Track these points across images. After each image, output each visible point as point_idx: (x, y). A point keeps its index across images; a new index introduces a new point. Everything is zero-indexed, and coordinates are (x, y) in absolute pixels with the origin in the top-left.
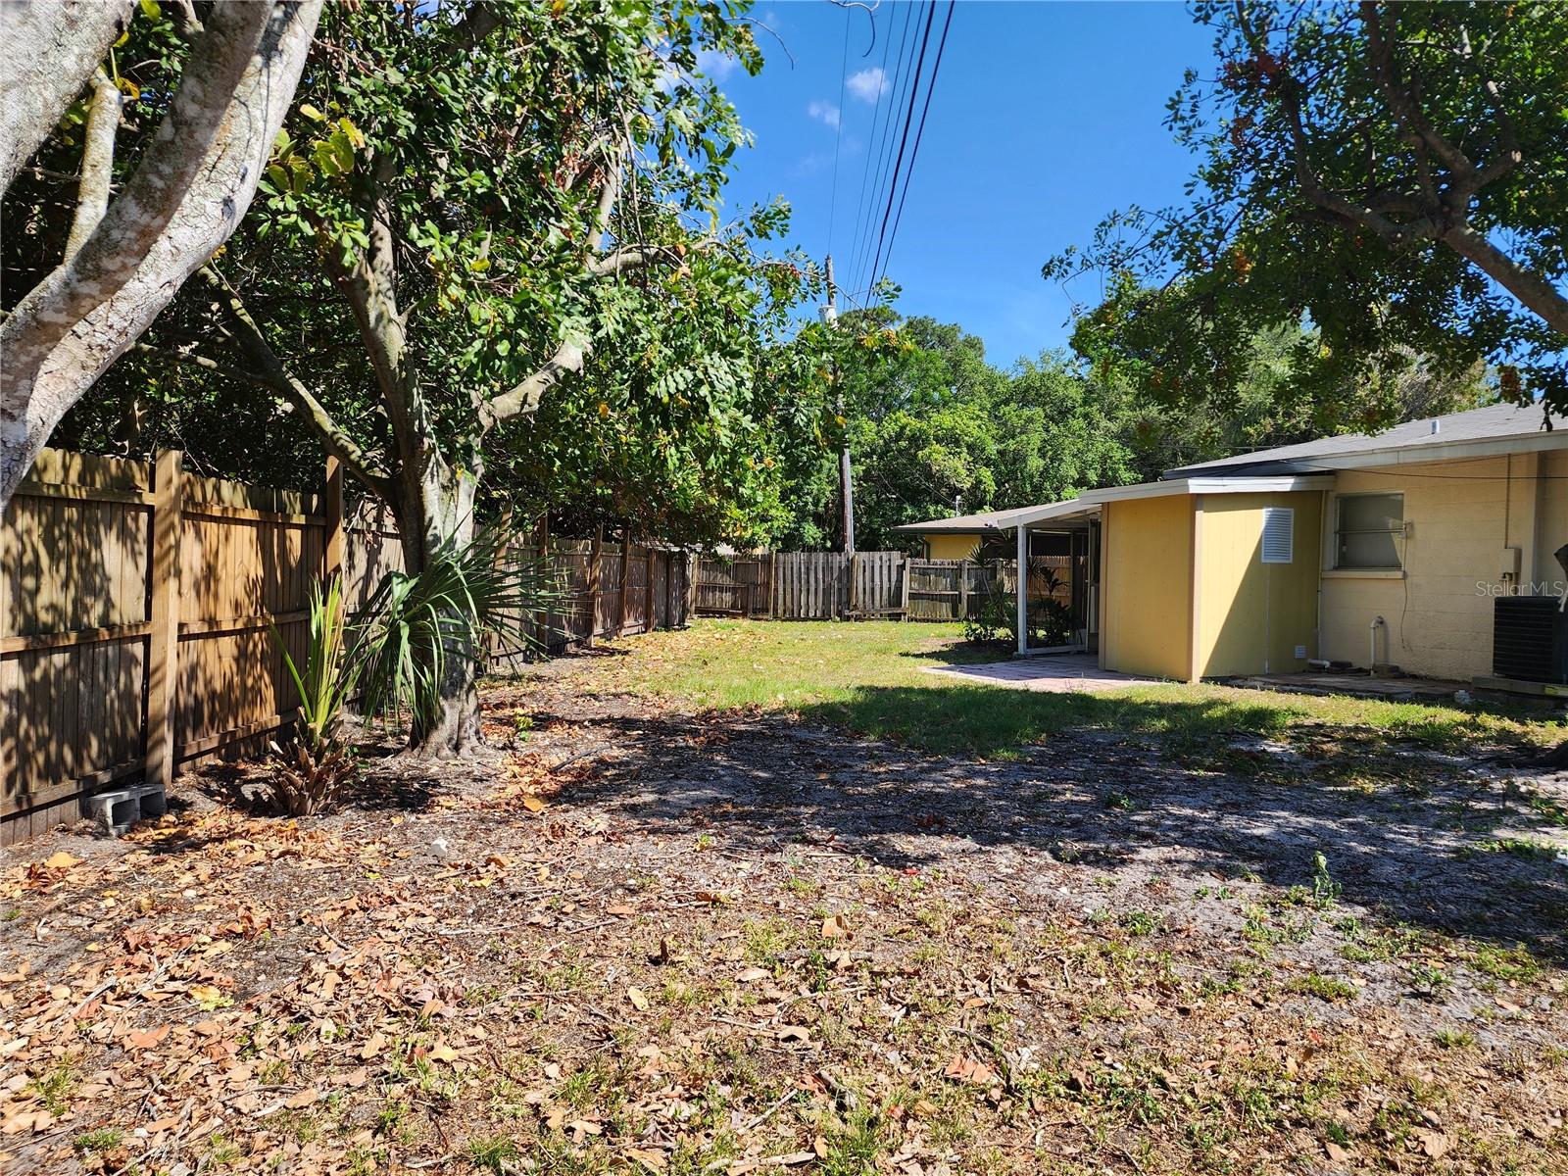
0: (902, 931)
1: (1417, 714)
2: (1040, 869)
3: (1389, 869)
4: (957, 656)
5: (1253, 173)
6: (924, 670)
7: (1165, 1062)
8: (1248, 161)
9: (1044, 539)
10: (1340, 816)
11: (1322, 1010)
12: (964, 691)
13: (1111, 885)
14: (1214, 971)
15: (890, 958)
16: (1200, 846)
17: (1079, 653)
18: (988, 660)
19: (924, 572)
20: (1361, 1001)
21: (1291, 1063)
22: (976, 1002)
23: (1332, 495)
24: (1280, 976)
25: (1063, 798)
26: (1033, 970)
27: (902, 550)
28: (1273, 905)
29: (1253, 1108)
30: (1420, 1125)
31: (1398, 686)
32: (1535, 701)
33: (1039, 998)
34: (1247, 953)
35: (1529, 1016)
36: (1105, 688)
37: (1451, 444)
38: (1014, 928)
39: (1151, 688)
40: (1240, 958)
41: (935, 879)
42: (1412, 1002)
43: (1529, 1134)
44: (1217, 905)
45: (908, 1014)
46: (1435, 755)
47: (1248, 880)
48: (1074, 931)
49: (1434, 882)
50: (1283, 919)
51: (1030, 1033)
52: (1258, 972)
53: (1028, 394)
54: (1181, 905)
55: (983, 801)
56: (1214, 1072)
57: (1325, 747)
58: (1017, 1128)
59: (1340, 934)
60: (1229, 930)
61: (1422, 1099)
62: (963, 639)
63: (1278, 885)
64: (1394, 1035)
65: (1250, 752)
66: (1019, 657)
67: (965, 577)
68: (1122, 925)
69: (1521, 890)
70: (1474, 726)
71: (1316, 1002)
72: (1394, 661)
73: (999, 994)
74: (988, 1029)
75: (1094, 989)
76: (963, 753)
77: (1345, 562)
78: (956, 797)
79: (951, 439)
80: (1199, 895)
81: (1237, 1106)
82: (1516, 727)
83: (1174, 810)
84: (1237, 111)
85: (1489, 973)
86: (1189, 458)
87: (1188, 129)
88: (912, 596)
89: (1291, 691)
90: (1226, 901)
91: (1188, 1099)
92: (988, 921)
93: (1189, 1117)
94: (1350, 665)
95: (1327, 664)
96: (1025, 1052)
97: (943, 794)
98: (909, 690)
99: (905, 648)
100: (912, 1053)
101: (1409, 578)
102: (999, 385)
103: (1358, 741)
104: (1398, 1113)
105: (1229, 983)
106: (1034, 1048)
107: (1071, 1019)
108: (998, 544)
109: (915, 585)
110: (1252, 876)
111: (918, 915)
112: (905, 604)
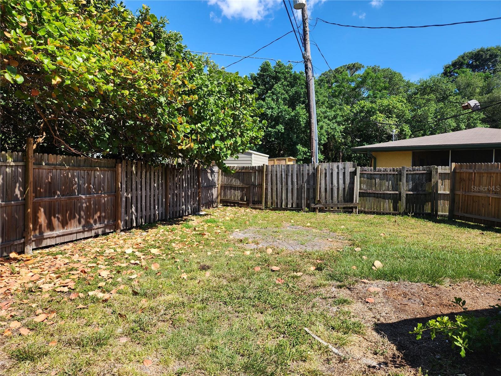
27: (354, 161)
67: (404, 179)
109: (364, 187)
112: (356, 200)
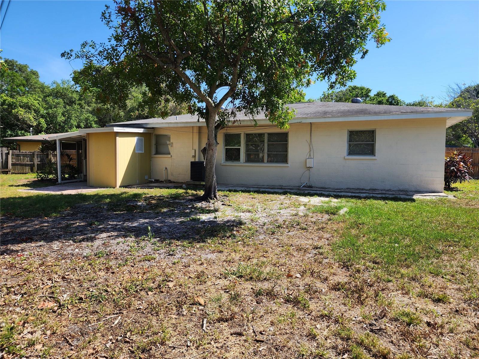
0: (18, 273)
1: (173, 191)
2: (69, 246)
3: (165, 229)
4: (33, 185)
5: (128, 40)
6: (20, 191)
7: (107, 286)
8: (126, 36)
9: (66, 144)
10: (155, 218)
11: (148, 263)
12: (38, 196)
13: (92, 246)
14: (121, 261)
15: (14, 282)
16: (119, 231)
17: (80, 181)
18: (46, 186)
19: (18, 156)
20: (157, 259)
21: (140, 277)
22: (48, 287)
23: (153, 134)
24: (138, 258)
25: (76, 225)
26: (67, 274)
27: (8, 147)
28: (137, 242)
29: (130, 290)
30: (168, 282)
31: (170, 185)
32: (199, 186)
33: (69, 280)
34: (130, 255)
35: (192, 254)
36: (90, 192)
37: (181, 123)
38: (60, 264)
39: (104, 190)
40: (128, 256)
41: (30, 256)
42: (168, 257)
43: (190, 277)
44: (123, 245)
45: (22, 296)
46: (177, 201)
47: (131, 237)
48: (80, 260)
49: (175, 229)
50: (140, 245)
51: (67, 290)
52: (133, 259)
53: (58, 94)
54: (113, 247)
55: (47, 230)
56: (121, 285)
57: (152, 202)
58: (63, 315)
59: (153, 245)
60: (126, 250)
61: (169, 276)
62: (36, 179)
63: (139, 237)
64: (164, 265)
65: (133, 205)
66: (58, 184)
67: (36, 157)
68: (95, 256)
69: (193, 228)
70: (187, 193)
71: (147, 262)
72: (169, 179)
73: (56, 283)
74: (53, 293)
75: (87, 274)
76: (38, 216)
77: (157, 153)
78: (36, 230)
79: (27, 107)
80: (118, 244)
81: (126, 290)
82: (195, 192)
83: (111, 223)
84: (122, 21)
85: (185, 247)
86: (115, 121)
87: (109, 22)
88: (13, 165)
89: (144, 188)
90: (125, 244)
91: (114, 293)
92: (50, 264)
93: (114, 297)
94: (159, 180)
95: (153, 180)
96: (65, 296)
97: (31, 230)
98: (14, 198)
99: (11, 184)
100: (25, 306)
101: (172, 157)
102: (46, 89)
103: (160, 199)
104: (164, 281)
105: (125, 263)
106: (68, 293)
107: (80, 283)
108: (48, 146)
109: (14, 160)
110: (132, 236)
111: (24, 267)
112: (10, 167)
